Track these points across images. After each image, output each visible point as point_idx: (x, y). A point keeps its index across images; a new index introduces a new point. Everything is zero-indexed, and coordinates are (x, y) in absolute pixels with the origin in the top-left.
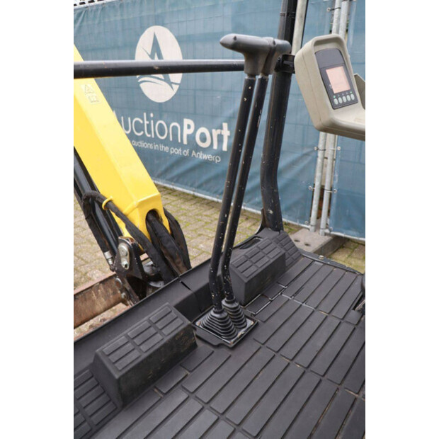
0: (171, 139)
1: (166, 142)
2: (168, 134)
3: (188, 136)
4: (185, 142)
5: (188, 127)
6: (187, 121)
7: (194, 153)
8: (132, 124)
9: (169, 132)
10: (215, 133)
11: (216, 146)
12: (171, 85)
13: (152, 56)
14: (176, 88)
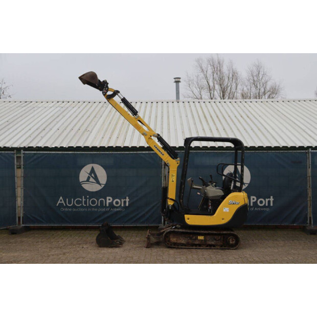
0: (99, 205)
1: (97, 207)
2: (98, 203)
3: (109, 203)
4: (107, 205)
5: (109, 200)
6: (108, 198)
7: (112, 209)
8: (74, 202)
9: (97, 203)
10: (123, 200)
11: (122, 205)
12: (100, 184)
13: (90, 174)
14: (103, 186)
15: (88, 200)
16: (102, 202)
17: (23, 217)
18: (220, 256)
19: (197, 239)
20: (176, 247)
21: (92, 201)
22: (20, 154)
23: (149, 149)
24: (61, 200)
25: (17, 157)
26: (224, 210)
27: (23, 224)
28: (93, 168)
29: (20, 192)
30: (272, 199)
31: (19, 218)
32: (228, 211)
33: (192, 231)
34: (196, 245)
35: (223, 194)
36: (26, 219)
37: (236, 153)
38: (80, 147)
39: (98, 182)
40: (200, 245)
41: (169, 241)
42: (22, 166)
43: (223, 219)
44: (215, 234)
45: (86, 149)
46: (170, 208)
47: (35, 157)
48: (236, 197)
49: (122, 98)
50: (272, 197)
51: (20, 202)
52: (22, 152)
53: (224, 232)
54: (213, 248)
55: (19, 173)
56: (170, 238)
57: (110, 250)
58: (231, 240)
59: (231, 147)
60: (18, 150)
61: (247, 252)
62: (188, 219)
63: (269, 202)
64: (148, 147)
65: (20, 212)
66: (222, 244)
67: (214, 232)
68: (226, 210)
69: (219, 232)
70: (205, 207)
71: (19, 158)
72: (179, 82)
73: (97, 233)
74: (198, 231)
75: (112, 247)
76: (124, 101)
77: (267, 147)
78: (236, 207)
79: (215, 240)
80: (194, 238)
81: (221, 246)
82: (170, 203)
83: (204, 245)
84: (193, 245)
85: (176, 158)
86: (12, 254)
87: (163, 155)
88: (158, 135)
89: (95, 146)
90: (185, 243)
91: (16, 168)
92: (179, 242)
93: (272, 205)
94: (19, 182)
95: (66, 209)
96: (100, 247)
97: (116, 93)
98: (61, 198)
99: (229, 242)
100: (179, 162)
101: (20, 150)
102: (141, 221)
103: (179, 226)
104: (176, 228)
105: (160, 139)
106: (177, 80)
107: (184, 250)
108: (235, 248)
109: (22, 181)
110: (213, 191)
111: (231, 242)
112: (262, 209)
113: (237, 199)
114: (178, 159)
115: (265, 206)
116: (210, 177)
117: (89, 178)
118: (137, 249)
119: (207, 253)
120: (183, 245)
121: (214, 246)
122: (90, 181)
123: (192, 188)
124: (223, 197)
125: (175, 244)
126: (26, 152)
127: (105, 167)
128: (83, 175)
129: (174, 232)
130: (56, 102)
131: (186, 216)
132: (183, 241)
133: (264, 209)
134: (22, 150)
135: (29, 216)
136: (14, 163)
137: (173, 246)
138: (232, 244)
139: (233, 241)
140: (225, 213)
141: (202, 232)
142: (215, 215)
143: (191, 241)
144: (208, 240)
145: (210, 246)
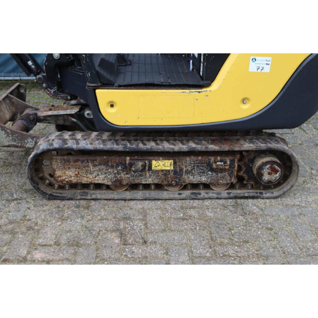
19: (147, 168)
26: (253, 67)
34: (147, 187)
40: (159, 187)
43: (244, 101)
54: (203, 193)
56: (54, 169)
58: (266, 171)
69: (226, 148)
79: (213, 169)
80: (139, 166)
81: (232, 186)
83: (171, 185)
84: (134, 187)
90: (106, 182)
92: (85, 180)
99: (260, 175)
108: (276, 194)
111: (266, 177)
121: (207, 186)
125: (73, 186)
131: (103, 95)
138: (270, 182)
139: (273, 171)
142: (215, 85)
143: (125, 177)
144: (187, 172)
145: (195, 186)
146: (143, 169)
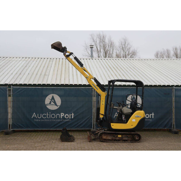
0: (56, 118)
1: (55, 119)
4: (61, 118)
5: (62, 115)
6: (61, 114)
7: (64, 120)
8: (42, 116)
9: (56, 116)
10: (70, 115)
11: (70, 118)
12: (57, 106)
13: (51, 100)
14: (59, 107)
15: (50, 115)
16: (58, 116)
17: (12, 125)
18: (133, 146)
19: (117, 136)
20: (106, 141)
21: (52, 115)
22: (10, 88)
23: (89, 86)
24: (34, 115)
25: (9, 90)
26: (133, 121)
27: (12, 129)
28: (53, 97)
29: (10, 110)
30: (153, 114)
31: (10, 125)
32: (135, 121)
33: (115, 132)
34: (117, 140)
35: (132, 112)
36: (14, 126)
37: (137, 89)
38: (45, 84)
39: (56, 105)
40: (119, 140)
41: (101, 138)
42: (12, 95)
43: (132, 126)
44: (128, 134)
45: (48, 85)
46: (101, 119)
47: (19, 90)
48: (139, 113)
49: (75, 57)
50: (153, 113)
51: (10, 116)
52: (12, 87)
53: (133, 133)
54: (126, 142)
55: (10, 99)
56: (102, 136)
57: (69, 143)
58: (136, 137)
59: (134, 85)
60: (10, 85)
61: (146, 144)
62: (113, 126)
63: (152, 116)
64: (88, 85)
65: (10, 122)
66: (131, 139)
67: (127, 133)
68: (134, 120)
69: (130, 133)
70: (120, 119)
71: (10, 90)
72: (92, 47)
73: (60, 134)
74: (118, 133)
75: (69, 142)
76: (76, 58)
77: (150, 85)
78: (139, 119)
79: (128, 137)
80: (116, 136)
81: (131, 141)
82: (101, 117)
83: (121, 140)
84: (115, 140)
85: (105, 91)
86: (13, 146)
87: (97, 89)
88: (95, 78)
89: (53, 84)
90: (111, 139)
91: (8, 96)
92: (107, 138)
93: (153, 117)
94: (10, 104)
95: (37, 120)
96: (63, 141)
97: (71, 54)
98: (34, 113)
99: (135, 138)
100: (106, 93)
101: (11, 86)
102: (81, 127)
103: (106, 130)
104: (104, 131)
105: (96, 80)
106: (91, 46)
107: (111, 143)
108: (138, 142)
109: (12, 104)
110: (126, 110)
111: (136, 139)
112: (148, 120)
113: (140, 114)
114: (106, 92)
115: (149, 118)
116: (122, 102)
117: (50, 102)
118: (84, 142)
119: (125, 145)
120: (109, 140)
121: (127, 140)
122: (51, 104)
123: (113, 108)
124: (132, 113)
125: (105, 140)
126: (14, 87)
127: (60, 96)
128: (48, 100)
129: (104, 133)
130: (31, 58)
131: (112, 124)
132: (110, 138)
133: (149, 120)
134: (12, 86)
135: (15, 124)
136: (7, 93)
137: (104, 141)
138: (137, 140)
139: (137, 137)
140: (133, 122)
141: (120, 133)
142: (128, 123)
143: (114, 138)
144: (124, 138)
145: (125, 140)
146: (116, 137)
